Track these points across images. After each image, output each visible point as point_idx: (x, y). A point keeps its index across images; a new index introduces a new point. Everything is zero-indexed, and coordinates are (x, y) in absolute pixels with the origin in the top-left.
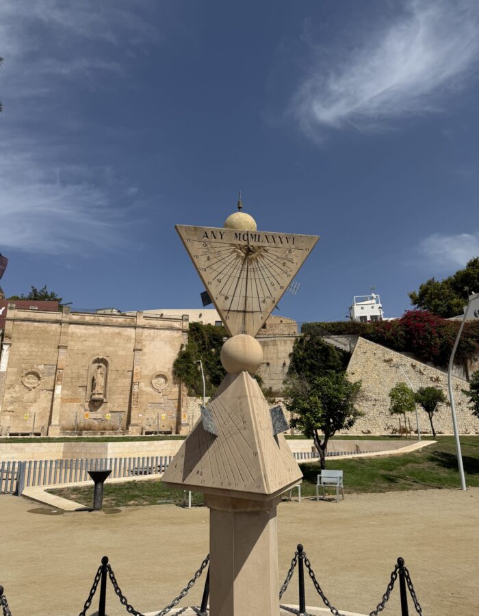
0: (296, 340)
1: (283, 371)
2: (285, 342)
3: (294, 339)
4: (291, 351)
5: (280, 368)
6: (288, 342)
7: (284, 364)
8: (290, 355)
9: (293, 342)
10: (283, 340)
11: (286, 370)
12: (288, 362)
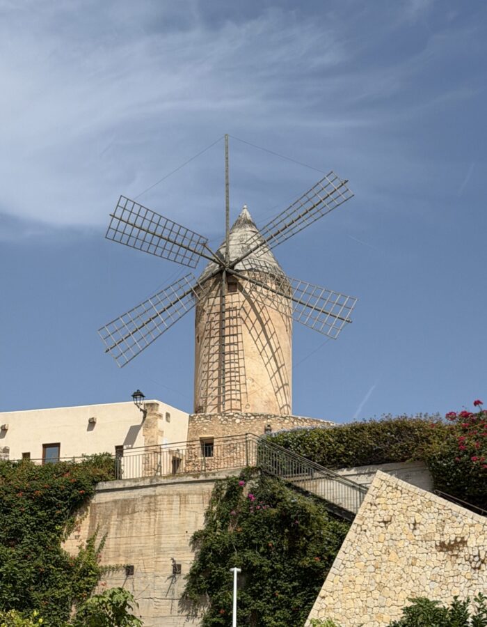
0: (218, 491)
1: (170, 589)
2: (184, 499)
3: (210, 487)
4: (201, 525)
5: (163, 583)
6: (194, 499)
7: (177, 569)
8: (196, 538)
9: (208, 498)
10: (179, 495)
11: (181, 585)
12: (188, 560)
